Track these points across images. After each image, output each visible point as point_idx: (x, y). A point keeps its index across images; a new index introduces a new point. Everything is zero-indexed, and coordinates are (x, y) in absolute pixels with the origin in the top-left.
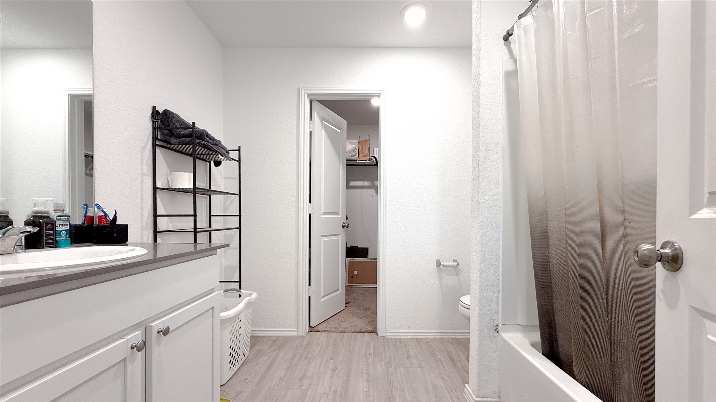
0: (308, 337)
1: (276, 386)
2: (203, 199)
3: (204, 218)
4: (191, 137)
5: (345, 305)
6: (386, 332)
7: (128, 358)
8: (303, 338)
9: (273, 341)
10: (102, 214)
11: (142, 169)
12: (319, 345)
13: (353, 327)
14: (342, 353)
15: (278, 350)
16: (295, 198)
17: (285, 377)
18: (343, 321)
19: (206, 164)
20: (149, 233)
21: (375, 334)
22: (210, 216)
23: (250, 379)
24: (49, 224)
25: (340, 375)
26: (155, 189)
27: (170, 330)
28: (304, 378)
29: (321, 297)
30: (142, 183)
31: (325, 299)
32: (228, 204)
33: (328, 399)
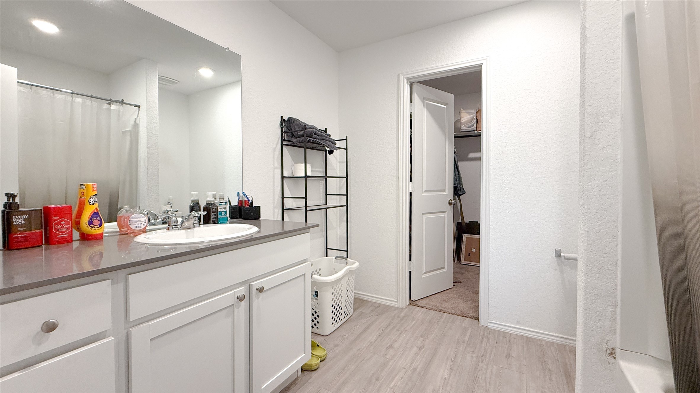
0: (406, 310)
1: (366, 348)
2: (321, 182)
3: (321, 197)
4: (304, 137)
5: (452, 284)
6: (489, 322)
7: (235, 305)
8: (402, 309)
9: (375, 307)
10: (246, 199)
11: (274, 164)
12: (415, 320)
13: (454, 309)
14: (434, 333)
15: (377, 316)
16: (395, 177)
17: (375, 342)
18: (446, 300)
19: (324, 153)
20: (279, 210)
21: (478, 321)
22: (326, 195)
23: (347, 336)
24: (213, 208)
25: (425, 354)
26: (283, 177)
27: (264, 290)
28: (391, 348)
29: (423, 273)
30: (274, 174)
31: (429, 275)
32: (342, 184)
33: (406, 374)
